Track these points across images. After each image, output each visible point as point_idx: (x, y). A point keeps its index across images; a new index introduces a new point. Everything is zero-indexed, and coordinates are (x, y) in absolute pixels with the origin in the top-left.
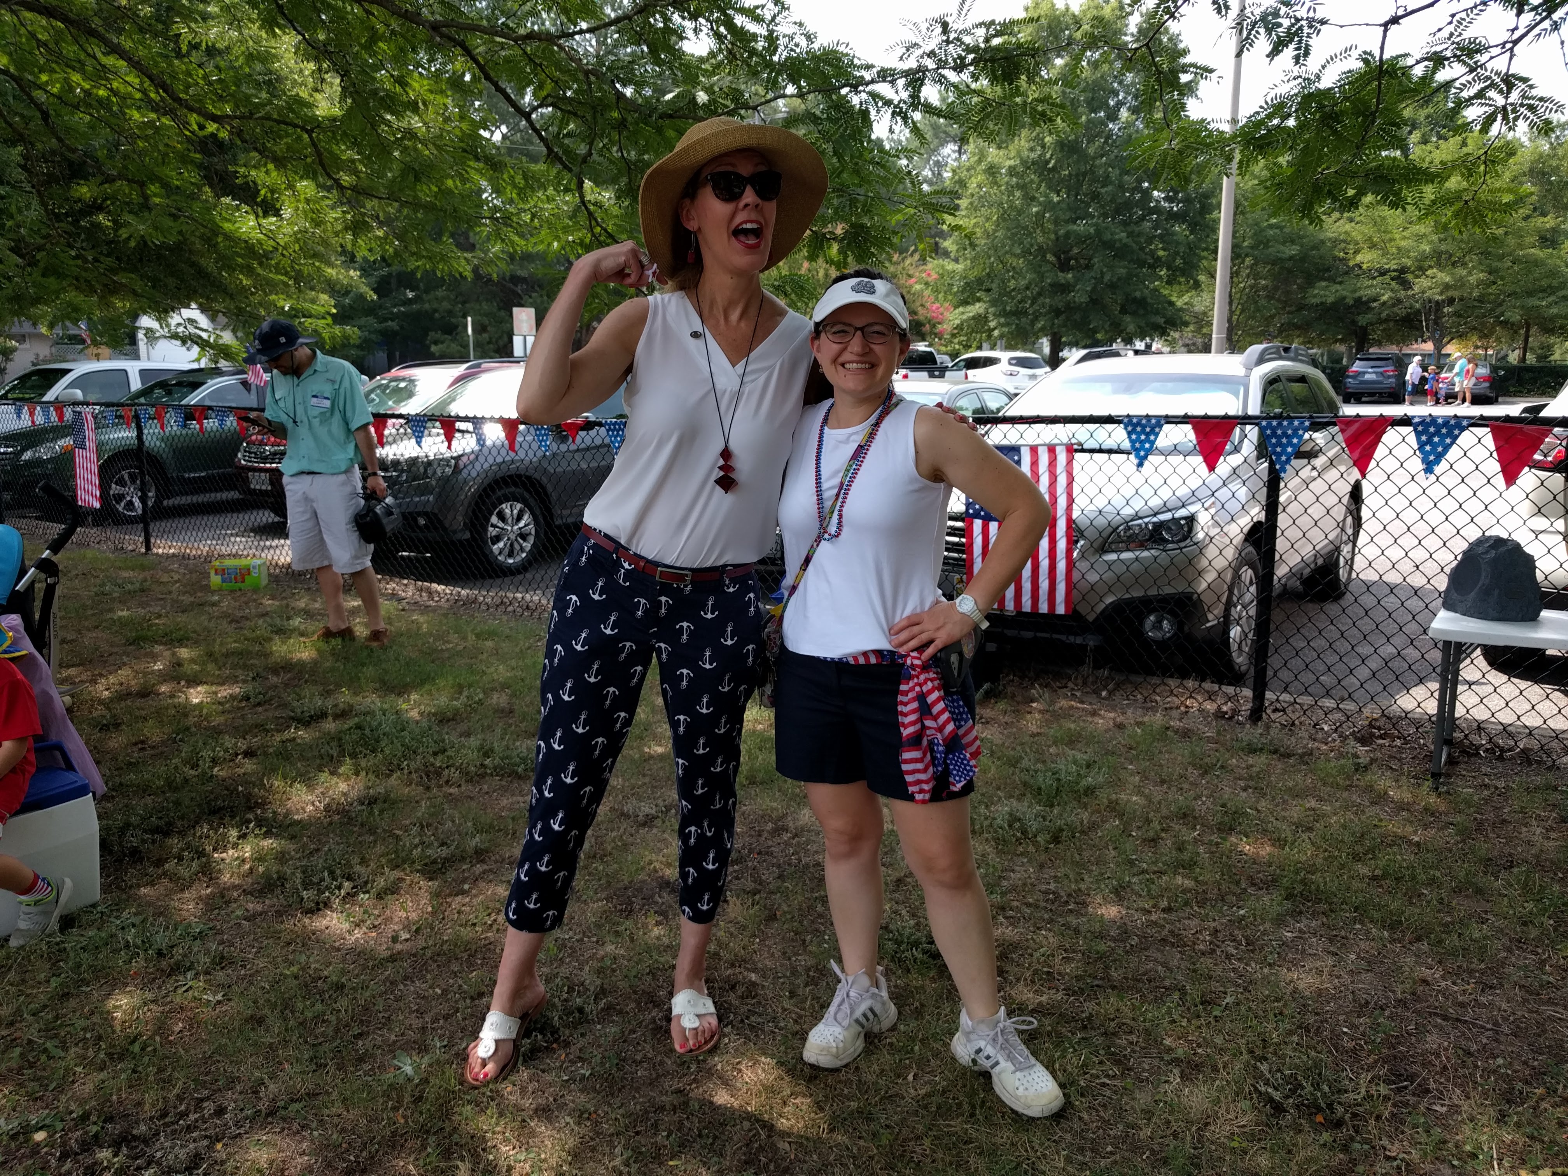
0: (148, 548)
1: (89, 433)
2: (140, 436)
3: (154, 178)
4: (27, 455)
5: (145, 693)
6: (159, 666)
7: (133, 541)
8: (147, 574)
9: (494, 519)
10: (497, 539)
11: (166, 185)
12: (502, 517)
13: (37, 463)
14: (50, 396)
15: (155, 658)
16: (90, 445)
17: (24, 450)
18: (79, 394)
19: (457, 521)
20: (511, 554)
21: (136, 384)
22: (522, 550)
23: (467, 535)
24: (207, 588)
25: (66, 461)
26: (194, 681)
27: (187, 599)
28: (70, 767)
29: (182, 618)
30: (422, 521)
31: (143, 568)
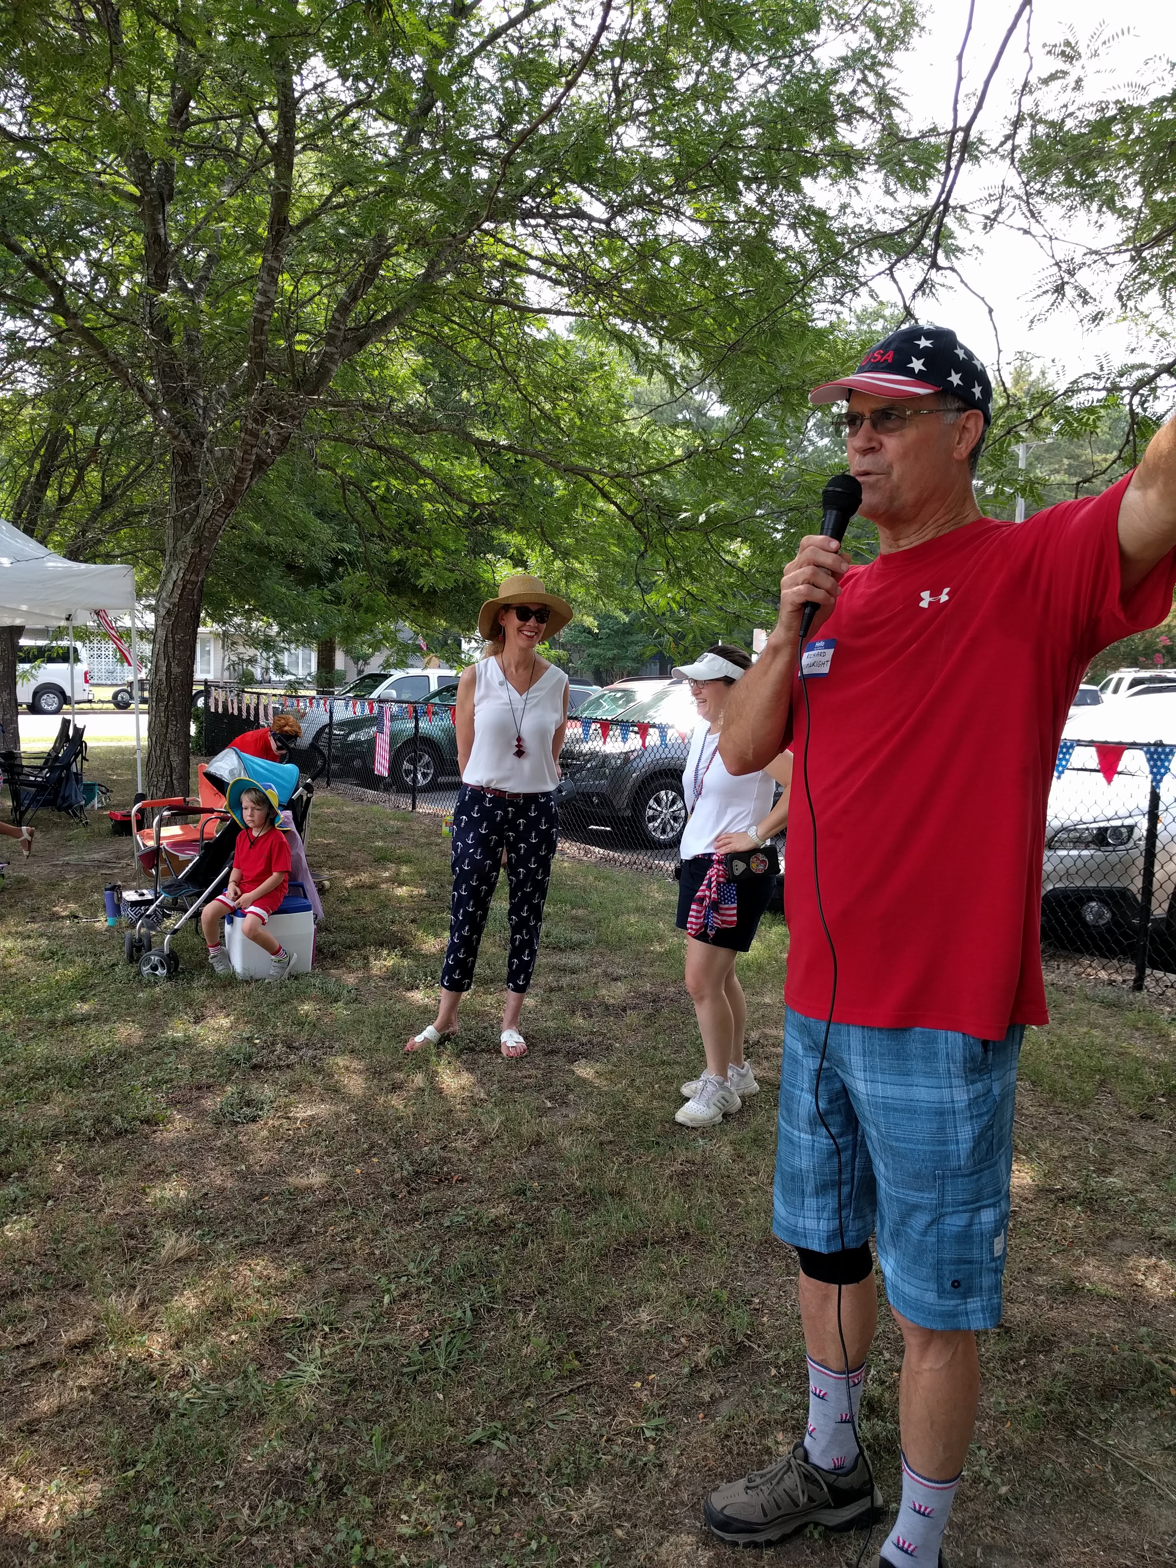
0: (414, 808)
1: (387, 723)
2: (417, 726)
3: (437, 545)
4: (352, 737)
5: (372, 887)
6: (387, 874)
7: (405, 802)
8: (406, 824)
9: (651, 802)
10: (653, 819)
11: (445, 549)
12: (658, 801)
13: (357, 743)
14: (374, 695)
15: (386, 870)
16: (387, 730)
17: (350, 734)
18: (394, 694)
19: (622, 801)
20: (664, 832)
21: (434, 687)
22: (672, 829)
23: (628, 813)
24: (439, 835)
25: (372, 742)
26: (401, 884)
27: (423, 840)
28: (306, 897)
29: (413, 850)
30: (595, 800)
31: (405, 820)
